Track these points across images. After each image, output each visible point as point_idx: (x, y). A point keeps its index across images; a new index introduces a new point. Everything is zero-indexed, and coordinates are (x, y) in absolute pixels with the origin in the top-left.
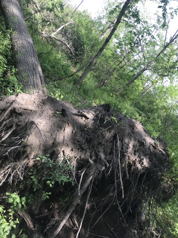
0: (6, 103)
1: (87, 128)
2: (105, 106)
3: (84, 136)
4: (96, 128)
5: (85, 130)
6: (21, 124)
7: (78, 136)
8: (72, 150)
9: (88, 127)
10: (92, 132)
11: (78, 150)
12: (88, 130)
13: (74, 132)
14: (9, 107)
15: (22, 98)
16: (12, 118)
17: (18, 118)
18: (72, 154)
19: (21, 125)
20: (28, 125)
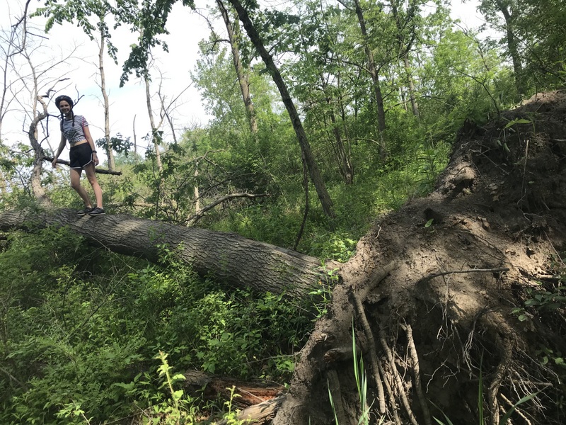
0: (343, 309)
1: (494, 195)
2: (464, 134)
3: (509, 211)
4: (507, 175)
5: (496, 201)
6: (407, 310)
7: (502, 224)
8: (529, 253)
9: (494, 192)
10: (514, 187)
11: (537, 242)
12: (502, 196)
13: (487, 224)
14: (356, 308)
15: (352, 272)
16: (380, 322)
17: (390, 307)
18: (539, 261)
19: (411, 312)
20: (421, 296)
